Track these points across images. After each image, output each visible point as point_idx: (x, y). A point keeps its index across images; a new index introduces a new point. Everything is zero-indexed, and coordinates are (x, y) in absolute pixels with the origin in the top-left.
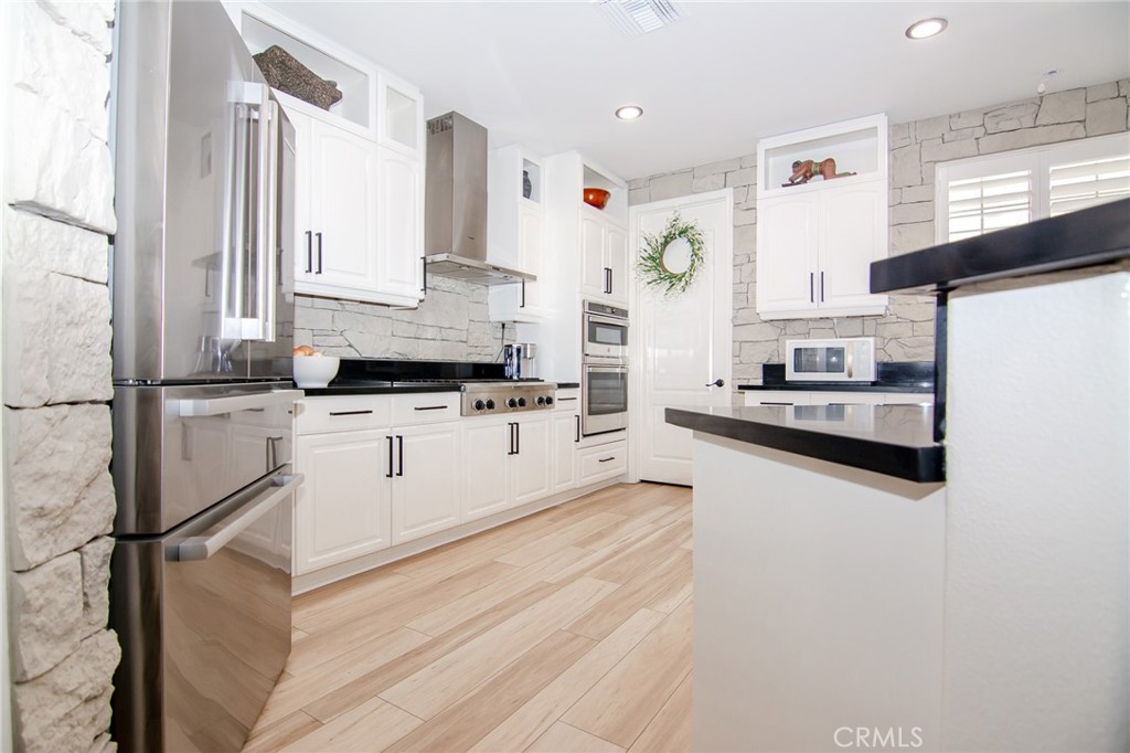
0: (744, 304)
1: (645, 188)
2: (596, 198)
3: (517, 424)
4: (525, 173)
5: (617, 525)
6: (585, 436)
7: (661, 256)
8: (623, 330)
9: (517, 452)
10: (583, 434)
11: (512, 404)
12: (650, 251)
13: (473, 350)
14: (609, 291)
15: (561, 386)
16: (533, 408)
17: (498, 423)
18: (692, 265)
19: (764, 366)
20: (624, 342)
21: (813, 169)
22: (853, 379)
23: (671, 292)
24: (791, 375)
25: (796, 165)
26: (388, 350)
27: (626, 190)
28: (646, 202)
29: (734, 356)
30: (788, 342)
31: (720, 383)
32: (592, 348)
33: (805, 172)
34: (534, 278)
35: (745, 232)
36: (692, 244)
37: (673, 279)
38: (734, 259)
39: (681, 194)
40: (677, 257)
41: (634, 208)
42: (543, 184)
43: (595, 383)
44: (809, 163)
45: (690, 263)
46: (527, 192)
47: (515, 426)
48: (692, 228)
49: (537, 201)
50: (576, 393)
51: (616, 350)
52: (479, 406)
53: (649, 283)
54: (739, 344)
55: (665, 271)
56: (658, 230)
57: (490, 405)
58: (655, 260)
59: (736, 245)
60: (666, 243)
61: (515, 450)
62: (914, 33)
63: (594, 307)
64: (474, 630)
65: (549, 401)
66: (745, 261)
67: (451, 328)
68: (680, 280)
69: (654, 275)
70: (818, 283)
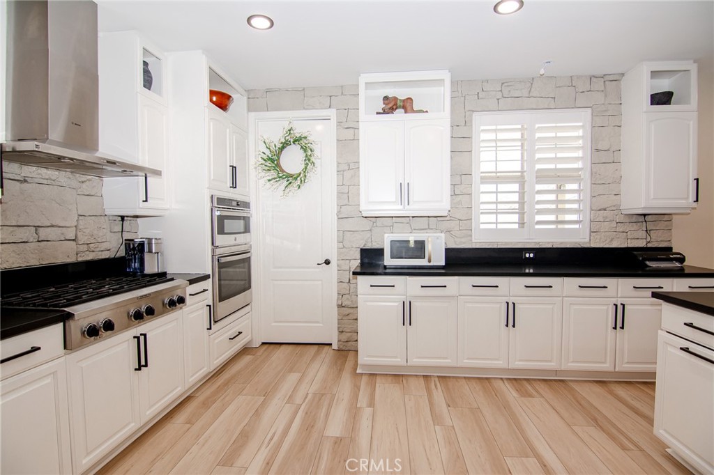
0: (346, 202)
1: (263, 99)
2: (221, 100)
3: (145, 335)
4: (145, 64)
6: (215, 322)
7: (279, 158)
8: (246, 220)
9: (146, 365)
10: (213, 319)
11: (138, 316)
12: (268, 152)
13: (85, 247)
14: (234, 186)
15: (192, 282)
16: (162, 313)
17: (120, 345)
18: (306, 168)
19: (361, 249)
20: (247, 230)
21: (399, 103)
22: (431, 264)
23: (288, 190)
24: (388, 261)
25: (386, 98)
27: (245, 98)
28: (264, 111)
29: (339, 242)
30: (386, 235)
31: (327, 262)
32: (221, 240)
33: (392, 105)
34: (158, 173)
35: (348, 144)
36: (305, 151)
37: (291, 178)
38: (338, 166)
39: (293, 108)
40: (292, 160)
41: (252, 114)
42: (165, 75)
43: (225, 270)
44: (396, 99)
45: (303, 166)
46: (148, 82)
47: (142, 338)
48: (305, 138)
49: (159, 93)
50: (207, 284)
51: (241, 238)
52: (93, 332)
53: (269, 180)
54: (342, 233)
55: (283, 171)
56: (277, 138)
57: (109, 326)
58: (273, 161)
59: (340, 155)
60: (283, 148)
61: (143, 363)
62: (500, 9)
63: (221, 201)
65: (181, 300)
66: (349, 169)
68: (296, 179)
69: (273, 174)
70: (404, 192)
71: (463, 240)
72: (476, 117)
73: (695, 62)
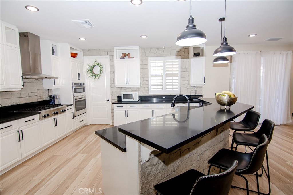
0: (113, 83)
1: (88, 52)
2: (74, 55)
3: (56, 118)
4: (52, 48)
5: (85, 138)
6: (75, 117)
7: (93, 70)
8: (84, 89)
9: (57, 125)
10: (74, 116)
11: (54, 114)
12: (90, 68)
13: (39, 98)
14: (79, 79)
15: (67, 106)
16: (60, 113)
17: (51, 120)
18: (101, 73)
19: (118, 97)
20: (84, 91)
21: (126, 55)
22: (134, 100)
23: (96, 79)
24: (123, 100)
25: (123, 53)
26: (11, 102)
27: (82, 53)
28: (88, 56)
29: (111, 94)
30: (122, 93)
31: (108, 100)
32: (75, 95)
33: (124, 56)
34: (57, 78)
35: (112, 66)
36: (100, 68)
37: (96, 76)
38: (110, 72)
39: (97, 55)
40: (97, 70)
41: (85, 57)
42: (58, 51)
43: (77, 103)
44: (125, 54)
45: (100, 72)
46: (53, 53)
47: (55, 119)
48: (100, 64)
49: (57, 56)
50: (72, 107)
51: (82, 94)
52: (45, 116)
53: (90, 76)
54: (112, 92)
55: (94, 73)
56: (92, 64)
57: (48, 115)
58: (91, 71)
59: (111, 69)
60: (94, 67)
61: (56, 125)
63: (75, 84)
64: (53, 174)
65: (65, 110)
66: (112, 73)
67: (32, 93)
68: (98, 76)
69: (91, 74)
70: (127, 80)
71: (146, 93)
72: (149, 58)
73: (205, 44)
